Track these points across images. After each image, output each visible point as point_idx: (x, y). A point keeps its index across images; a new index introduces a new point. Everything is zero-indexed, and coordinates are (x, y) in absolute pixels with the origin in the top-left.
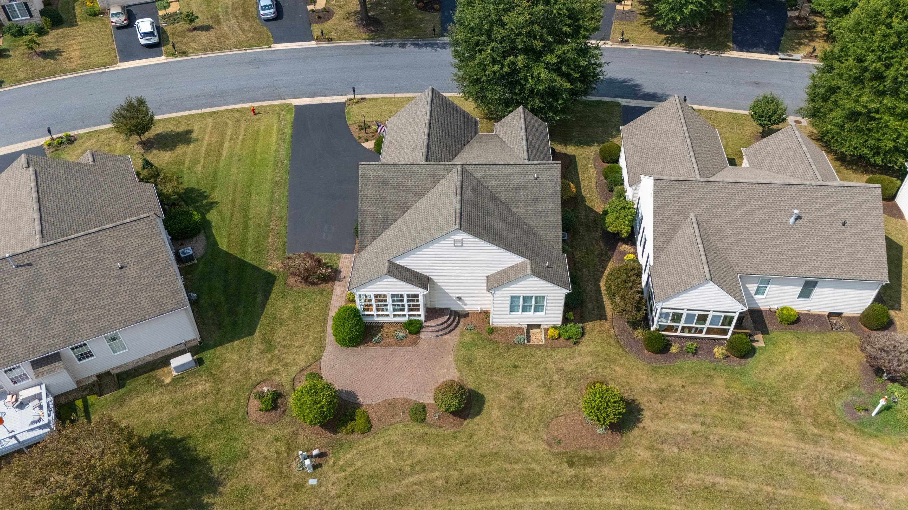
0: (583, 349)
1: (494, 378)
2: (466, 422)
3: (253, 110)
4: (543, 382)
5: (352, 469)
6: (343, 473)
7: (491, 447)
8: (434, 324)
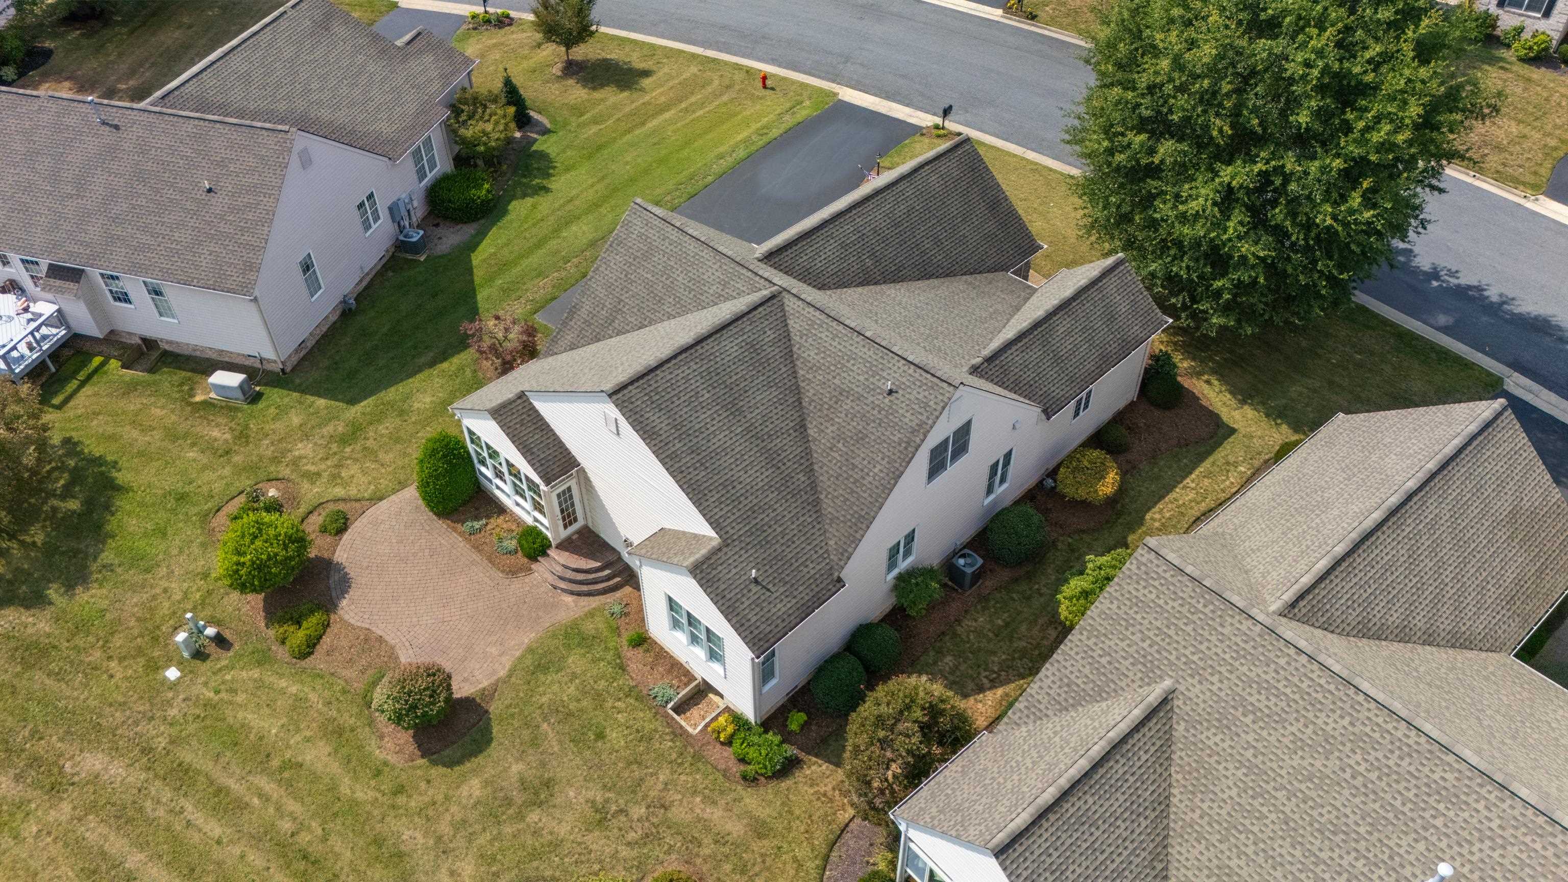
0: (748, 800)
1: (545, 725)
2: (421, 761)
3: (764, 78)
4: (607, 801)
5: (227, 697)
6: (212, 695)
7: (404, 837)
8: (562, 561)
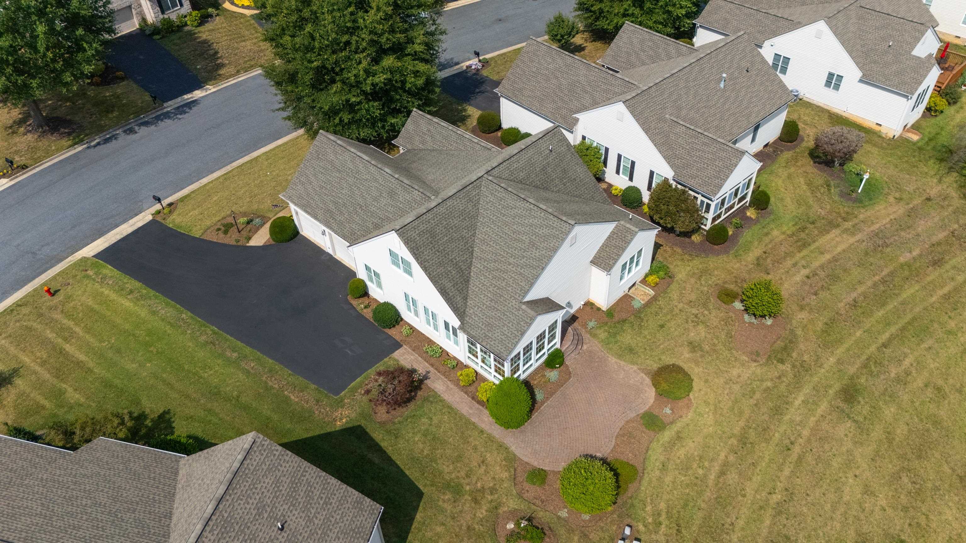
0: (680, 277)
3: (48, 290)
4: (692, 321)
5: (664, 516)
6: (663, 526)
7: (728, 398)
